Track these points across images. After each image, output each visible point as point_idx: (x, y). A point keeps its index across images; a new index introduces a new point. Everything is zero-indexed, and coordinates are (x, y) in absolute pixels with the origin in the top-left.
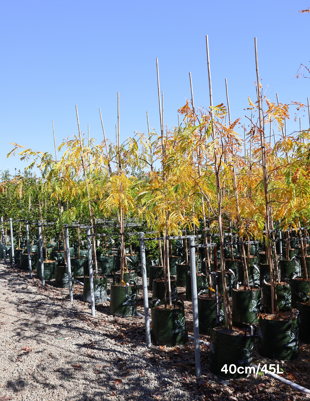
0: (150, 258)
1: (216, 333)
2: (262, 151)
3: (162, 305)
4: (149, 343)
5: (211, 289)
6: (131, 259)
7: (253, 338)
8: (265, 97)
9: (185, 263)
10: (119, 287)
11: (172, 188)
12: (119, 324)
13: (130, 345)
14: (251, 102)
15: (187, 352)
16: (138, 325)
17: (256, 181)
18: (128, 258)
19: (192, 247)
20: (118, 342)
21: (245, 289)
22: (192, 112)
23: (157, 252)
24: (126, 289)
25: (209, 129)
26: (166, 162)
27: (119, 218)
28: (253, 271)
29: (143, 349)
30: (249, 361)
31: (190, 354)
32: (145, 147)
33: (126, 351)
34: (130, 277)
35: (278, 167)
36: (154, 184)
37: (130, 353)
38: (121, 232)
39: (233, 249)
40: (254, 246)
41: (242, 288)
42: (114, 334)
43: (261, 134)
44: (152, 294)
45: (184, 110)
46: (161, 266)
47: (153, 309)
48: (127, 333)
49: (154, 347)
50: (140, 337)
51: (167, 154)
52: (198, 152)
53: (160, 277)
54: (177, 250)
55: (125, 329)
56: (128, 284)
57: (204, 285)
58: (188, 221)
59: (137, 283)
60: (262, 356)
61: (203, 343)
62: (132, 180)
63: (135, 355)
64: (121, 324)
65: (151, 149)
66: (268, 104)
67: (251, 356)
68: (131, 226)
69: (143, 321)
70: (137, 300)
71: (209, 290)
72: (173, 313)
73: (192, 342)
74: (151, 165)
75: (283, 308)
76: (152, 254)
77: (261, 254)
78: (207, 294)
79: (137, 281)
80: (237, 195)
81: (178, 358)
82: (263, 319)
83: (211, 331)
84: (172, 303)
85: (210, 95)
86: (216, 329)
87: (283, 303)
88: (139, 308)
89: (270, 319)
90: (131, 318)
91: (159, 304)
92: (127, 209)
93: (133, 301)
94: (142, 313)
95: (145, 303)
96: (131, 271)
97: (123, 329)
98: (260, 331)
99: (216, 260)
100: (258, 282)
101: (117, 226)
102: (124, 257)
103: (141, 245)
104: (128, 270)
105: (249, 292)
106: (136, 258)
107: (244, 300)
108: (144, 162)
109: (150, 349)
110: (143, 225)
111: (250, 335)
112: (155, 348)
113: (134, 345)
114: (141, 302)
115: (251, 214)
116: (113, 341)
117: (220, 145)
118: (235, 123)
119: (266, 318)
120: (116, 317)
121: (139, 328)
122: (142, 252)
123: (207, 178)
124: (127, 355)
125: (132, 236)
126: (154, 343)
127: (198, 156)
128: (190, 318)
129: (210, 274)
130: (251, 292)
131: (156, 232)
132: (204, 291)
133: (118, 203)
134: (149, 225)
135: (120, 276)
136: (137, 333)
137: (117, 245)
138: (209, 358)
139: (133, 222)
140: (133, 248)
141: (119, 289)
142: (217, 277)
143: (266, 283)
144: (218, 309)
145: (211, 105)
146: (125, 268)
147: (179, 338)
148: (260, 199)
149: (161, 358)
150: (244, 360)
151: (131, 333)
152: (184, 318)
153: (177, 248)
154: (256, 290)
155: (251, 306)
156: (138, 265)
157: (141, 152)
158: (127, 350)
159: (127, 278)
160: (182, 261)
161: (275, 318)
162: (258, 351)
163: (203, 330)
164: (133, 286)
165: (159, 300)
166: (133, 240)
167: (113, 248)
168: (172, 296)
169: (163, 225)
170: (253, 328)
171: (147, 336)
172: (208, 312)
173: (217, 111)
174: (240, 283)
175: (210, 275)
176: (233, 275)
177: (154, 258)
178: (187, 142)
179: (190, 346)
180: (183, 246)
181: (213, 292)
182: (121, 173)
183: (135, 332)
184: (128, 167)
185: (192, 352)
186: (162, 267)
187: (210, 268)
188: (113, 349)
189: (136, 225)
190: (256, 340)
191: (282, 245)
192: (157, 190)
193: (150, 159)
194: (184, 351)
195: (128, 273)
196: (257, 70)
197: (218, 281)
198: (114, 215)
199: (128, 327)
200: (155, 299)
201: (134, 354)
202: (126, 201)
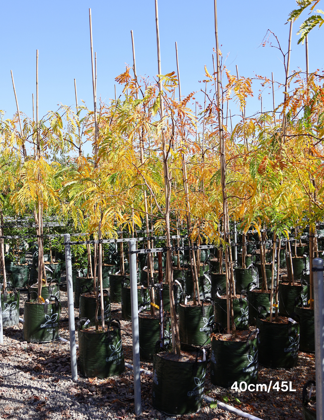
0: (76, 266)
1: (161, 359)
2: (220, 134)
3: (92, 327)
4: (75, 376)
5: (154, 305)
6: (51, 268)
7: (204, 364)
8: (225, 67)
9: (121, 273)
10: (36, 304)
11: (108, 178)
12: (36, 353)
13: (50, 379)
14: (208, 73)
15: (123, 384)
16: (60, 353)
17: (211, 172)
18: (47, 267)
19: (132, 252)
20: (34, 376)
21: (195, 304)
22: (134, 82)
23: (85, 259)
24: (45, 308)
25: (156, 103)
26: (100, 144)
27: (36, 215)
28: (203, 282)
29: (68, 383)
30: (200, 393)
31: (127, 386)
32: (71, 125)
33: (45, 387)
34: (50, 292)
35: (236, 156)
36: (83, 172)
37: (50, 389)
38: (39, 233)
39: (179, 255)
40: (204, 252)
41: (191, 303)
42: (29, 365)
43: (219, 114)
44: (78, 313)
45: (123, 78)
46: (90, 277)
47: (81, 332)
48: (47, 364)
49: (81, 380)
50: (64, 368)
51: (102, 134)
52: (141, 133)
53: (89, 291)
54: (110, 257)
55: (43, 359)
56: (47, 300)
57: (144, 300)
58: (128, 220)
59: (59, 298)
60: (215, 385)
61: (143, 372)
62: (53, 166)
63: (57, 392)
64: (38, 353)
65: (79, 127)
66: (228, 76)
67: (202, 386)
68: (52, 226)
69: (66, 347)
70: (60, 321)
71: (152, 306)
72: (107, 336)
73: (129, 372)
74: (80, 149)
75: (239, 325)
76: (78, 262)
77: (212, 261)
78: (148, 311)
79: (59, 297)
80: (187, 189)
81: (112, 393)
82: (217, 340)
83: (154, 358)
84: (105, 324)
85: (158, 61)
86: (161, 354)
87: (239, 319)
88: (61, 331)
89: (225, 340)
90: (51, 344)
91: (89, 326)
92: (48, 205)
93: (54, 323)
94: (65, 337)
95: (70, 324)
96: (52, 284)
97: (40, 358)
98: (213, 354)
99: (161, 269)
100: (209, 295)
101: (34, 226)
102: (43, 265)
103: (67, 250)
104: (48, 282)
105: (199, 307)
106: (57, 268)
107: (194, 317)
108: (70, 143)
109: (76, 383)
110: (68, 225)
111: (202, 360)
112: (83, 382)
113: (55, 379)
114: (65, 323)
115: (204, 212)
116: (27, 375)
117: (170, 125)
118: (188, 97)
119: (221, 339)
120: (31, 343)
121: (62, 357)
122: (67, 259)
123: (152, 166)
124: (47, 392)
125: (52, 238)
126: (82, 374)
127: (140, 138)
128: (127, 341)
129: (153, 286)
130: (202, 308)
131: (85, 234)
132: (145, 308)
133: (36, 196)
134: (75, 225)
135: (36, 290)
136: (60, 363)
137: (33, 250)
138: (151, 390)
139: (54, 221)
140: (53, 255)
141: (36, 307)
142: (162, 289)
143: (219, 296)
144: (162, 329)
145: (159, 74)
146: (44, 280)
147: (113, 367)
148: (215, 194)
149: (90, 393)
150: (194, 391)
151: (52, 363)
152: (120, 342)
153: (110, 254)
154: (208, 305)
155: (201, 324)
156: (60, 276)
157: (66, 131)
158: (47, 386)
159: (46, 292)
160: (117, 271)
161: (231, 339)
162: (210, 379)
163: (144, 356)
164: (53, 302)
165: (88, 320)
166: (53, 244)
167: (27, 254)
168: (105, 314)
169: (95, 225)
170: (206, 351)
171: (73, 367)
172: (150, 334)
173: (167, 81)
174: (189, 297)
175: (153, 288)
176: (180, 288)
177: (81, 267)
178: (128, 120)
179: (127, 377)
180: (117, 251)
181: (156, 309)
182: (39, 157)
183: (56, 362)
184: (48, 150)
185: (130, 384)
186: (92, 279)
187: (153, 279)
188: (27, 385)
189: (58, 225)
190: (208, 366)
191: (237, 251)
192: (87, 179)
193: (78, 140)
194: (120, 384)
195: (47, 286)
196: (216, 33)
197: (162, 295)
198: (29, 211)
199: (48, 356)
200: (84, 320)
201: (55, 390)
202: (46, 193)
